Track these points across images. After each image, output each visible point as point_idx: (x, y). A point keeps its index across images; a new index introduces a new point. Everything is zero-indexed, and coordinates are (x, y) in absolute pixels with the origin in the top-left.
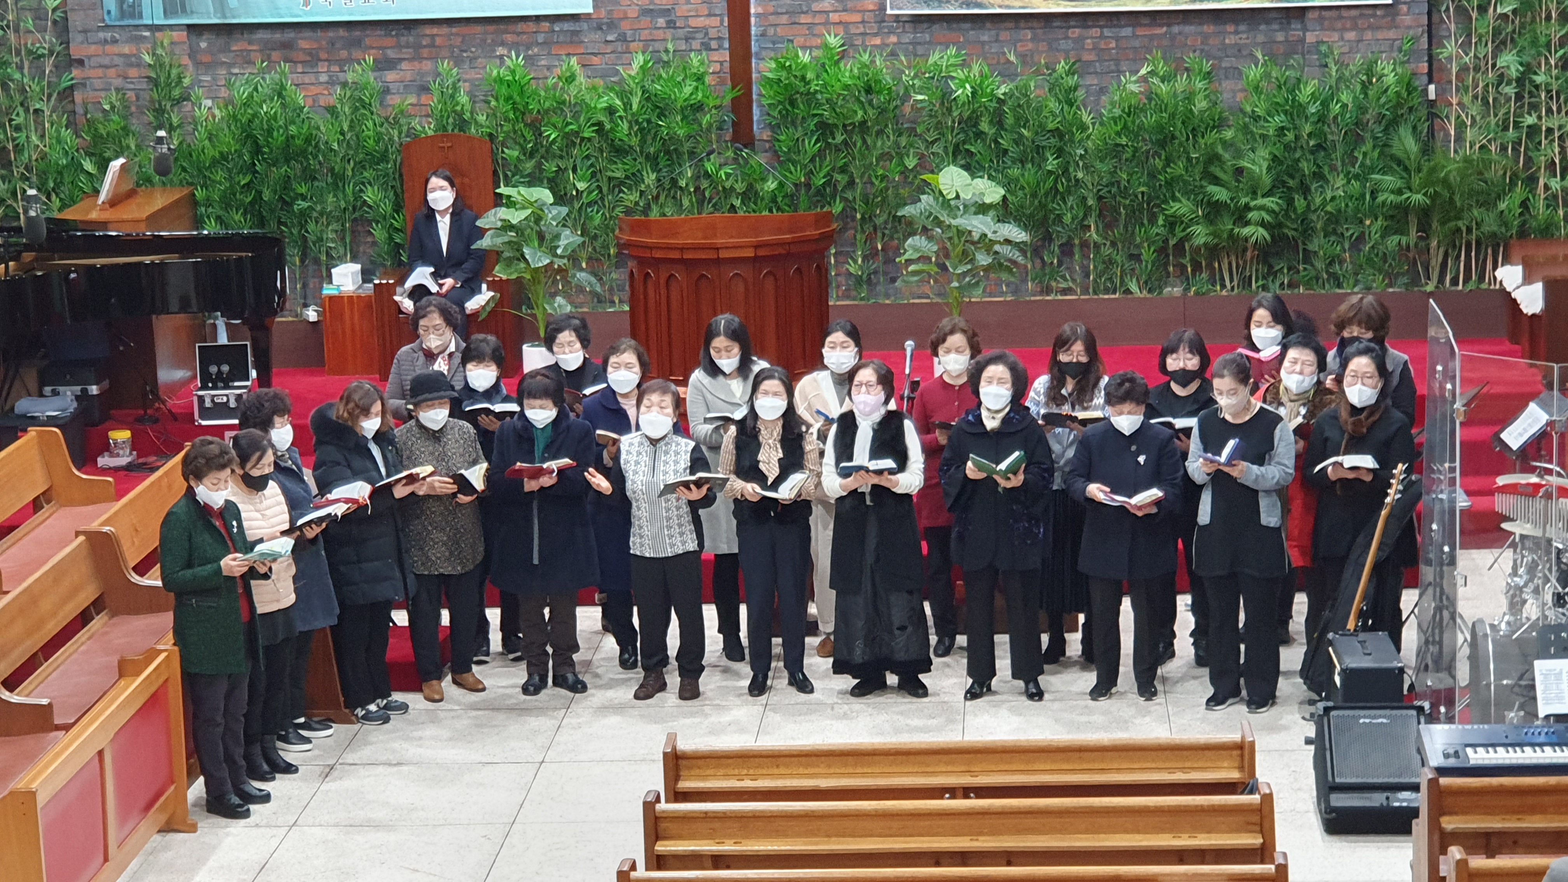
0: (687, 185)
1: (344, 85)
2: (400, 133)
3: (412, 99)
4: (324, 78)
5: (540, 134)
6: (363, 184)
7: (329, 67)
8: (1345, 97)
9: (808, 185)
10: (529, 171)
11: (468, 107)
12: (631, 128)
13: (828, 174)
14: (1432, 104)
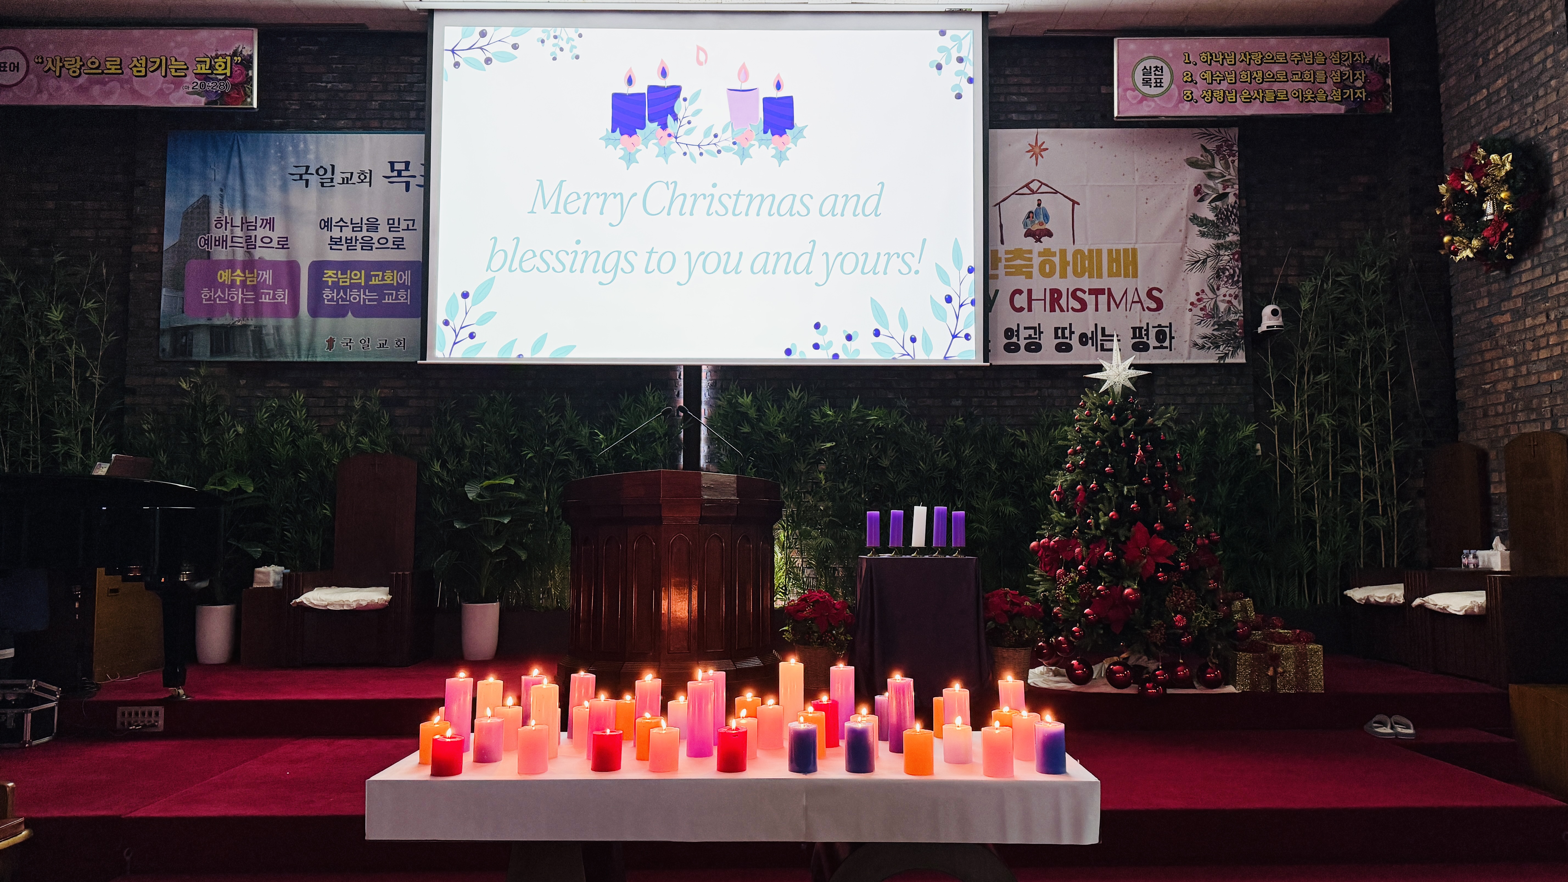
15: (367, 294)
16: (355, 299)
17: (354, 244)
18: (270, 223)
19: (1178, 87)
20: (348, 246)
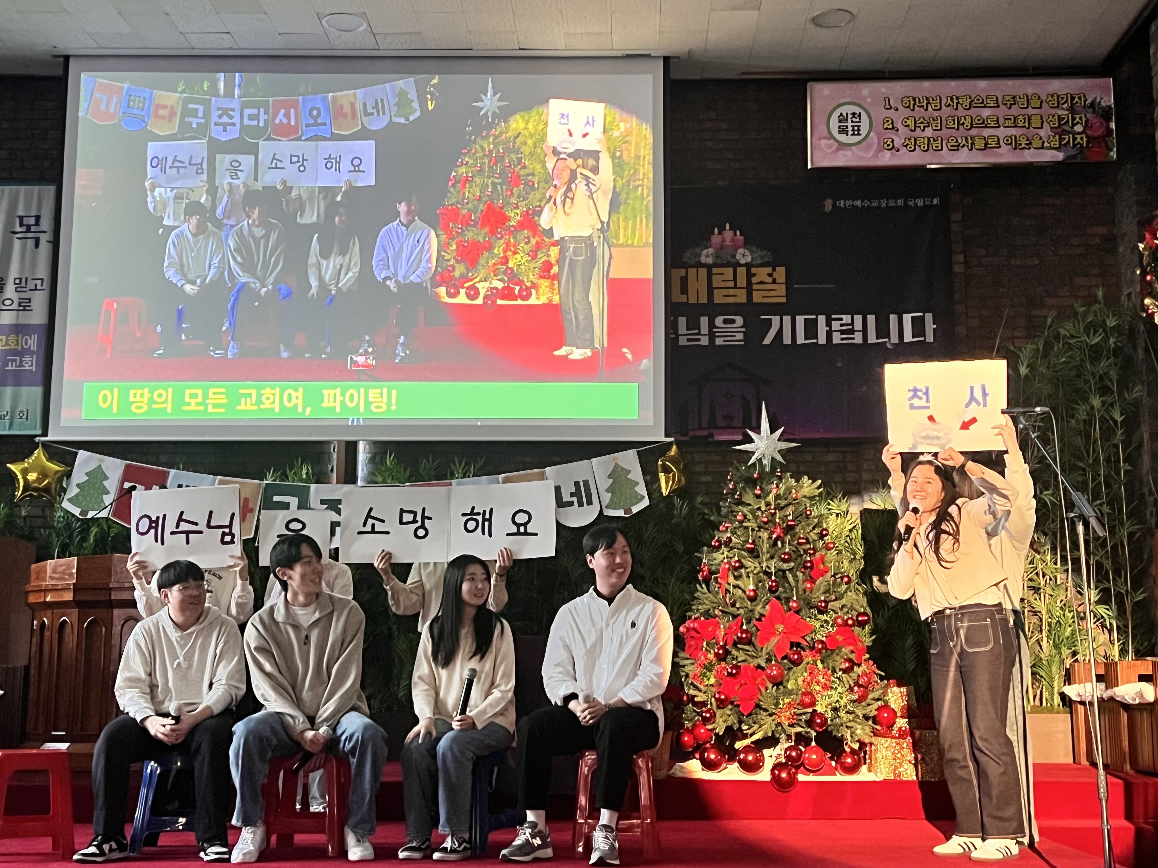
19: (877, 134)
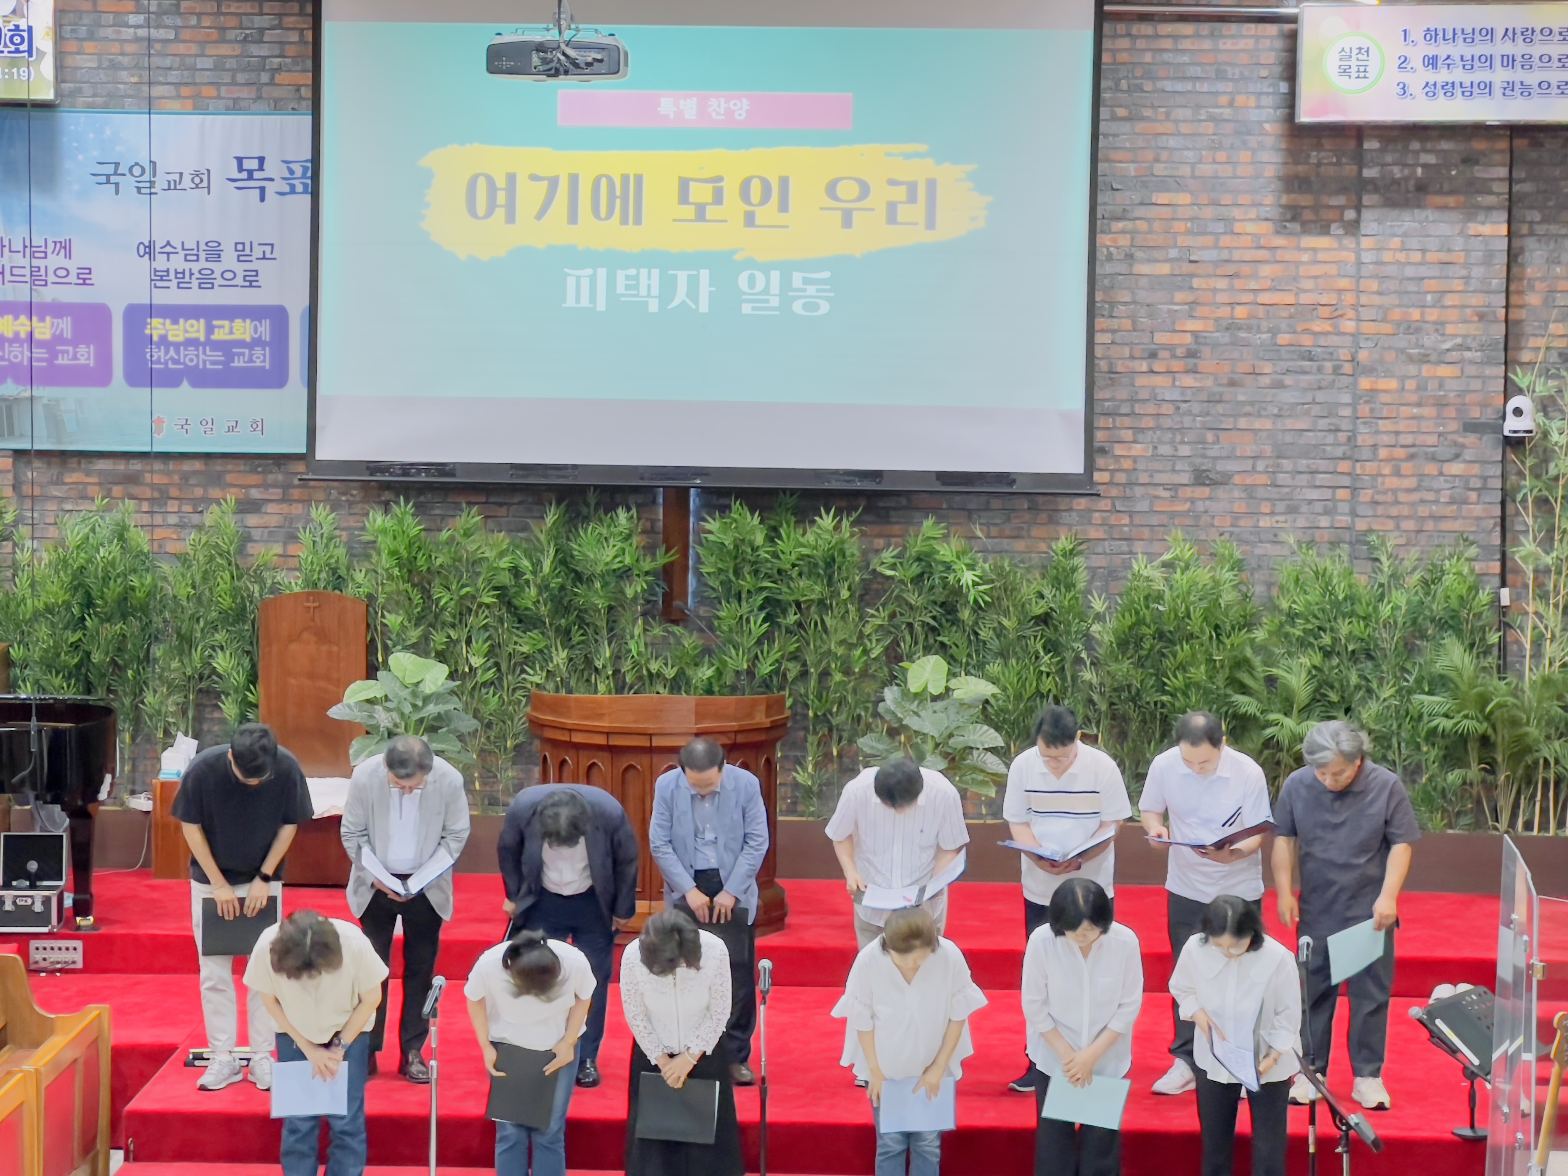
0: (604, 667)
1: (200, 528)
2: (262, 589)
3: (278, 549)
4: (173, 519)
5: (430, 597)
6: (213, 648)
7: (180, 507)
8: (1400, 598)
9: (750, 673)
10: (414, 640)
11: (344, 560)
12: (540, 594)
13: (777, 661)
14: (1503, 611)
15: (208, 353)
16: (191, 360)
17: (187, 279)
18: (66, 248)
20: (179, 283)
